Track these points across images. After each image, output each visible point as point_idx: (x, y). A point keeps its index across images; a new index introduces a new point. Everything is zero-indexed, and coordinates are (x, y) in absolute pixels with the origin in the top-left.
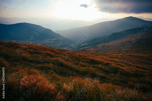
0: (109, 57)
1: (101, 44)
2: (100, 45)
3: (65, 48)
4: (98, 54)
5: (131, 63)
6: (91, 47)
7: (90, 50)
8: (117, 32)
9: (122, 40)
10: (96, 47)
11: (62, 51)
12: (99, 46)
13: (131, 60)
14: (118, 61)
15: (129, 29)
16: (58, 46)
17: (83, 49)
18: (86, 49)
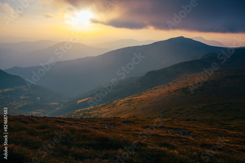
0: (144, 127)
1: (123, 98)
2: (123, 100)
3: (34, 113)
4: (118, 123)
5: (191, 138)
6: (103, 106)
7: (99, 112)
8: (157, 70)
9: (169, 85)
10: (114, 105)
11: (26, 123)
12: (119, 103)
13: (189, 129)
14: (163, 135)
15: (181, 63)
16: (16, 108)
17: (81, 112)
18: (89, 111)
